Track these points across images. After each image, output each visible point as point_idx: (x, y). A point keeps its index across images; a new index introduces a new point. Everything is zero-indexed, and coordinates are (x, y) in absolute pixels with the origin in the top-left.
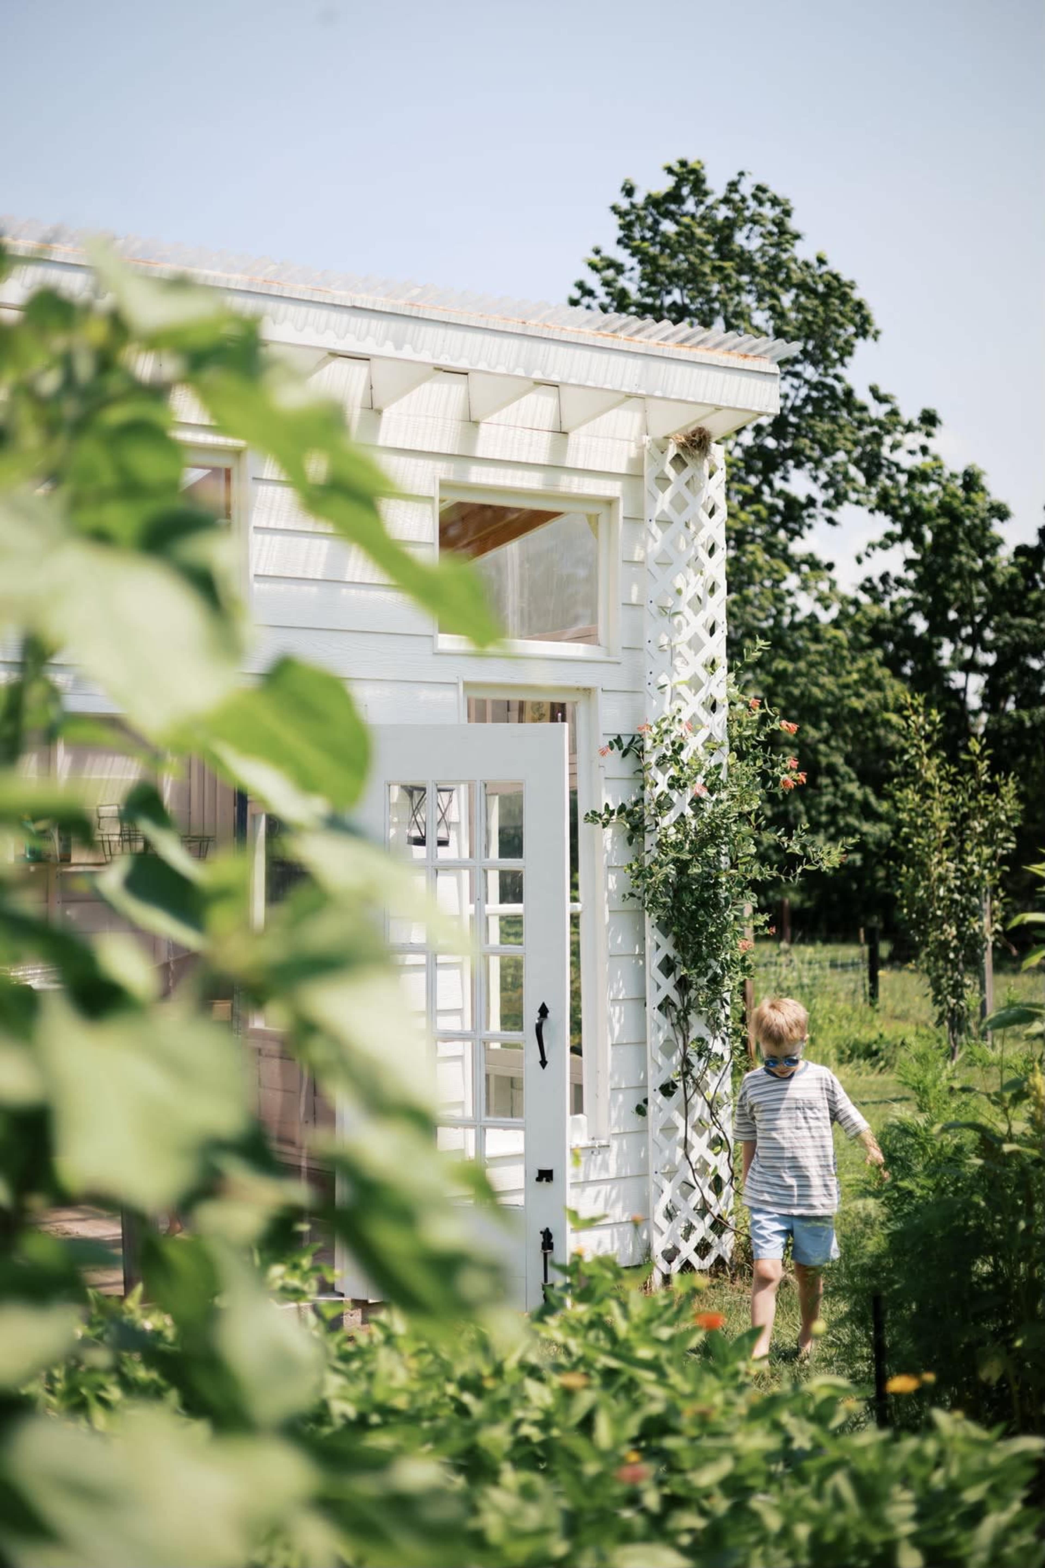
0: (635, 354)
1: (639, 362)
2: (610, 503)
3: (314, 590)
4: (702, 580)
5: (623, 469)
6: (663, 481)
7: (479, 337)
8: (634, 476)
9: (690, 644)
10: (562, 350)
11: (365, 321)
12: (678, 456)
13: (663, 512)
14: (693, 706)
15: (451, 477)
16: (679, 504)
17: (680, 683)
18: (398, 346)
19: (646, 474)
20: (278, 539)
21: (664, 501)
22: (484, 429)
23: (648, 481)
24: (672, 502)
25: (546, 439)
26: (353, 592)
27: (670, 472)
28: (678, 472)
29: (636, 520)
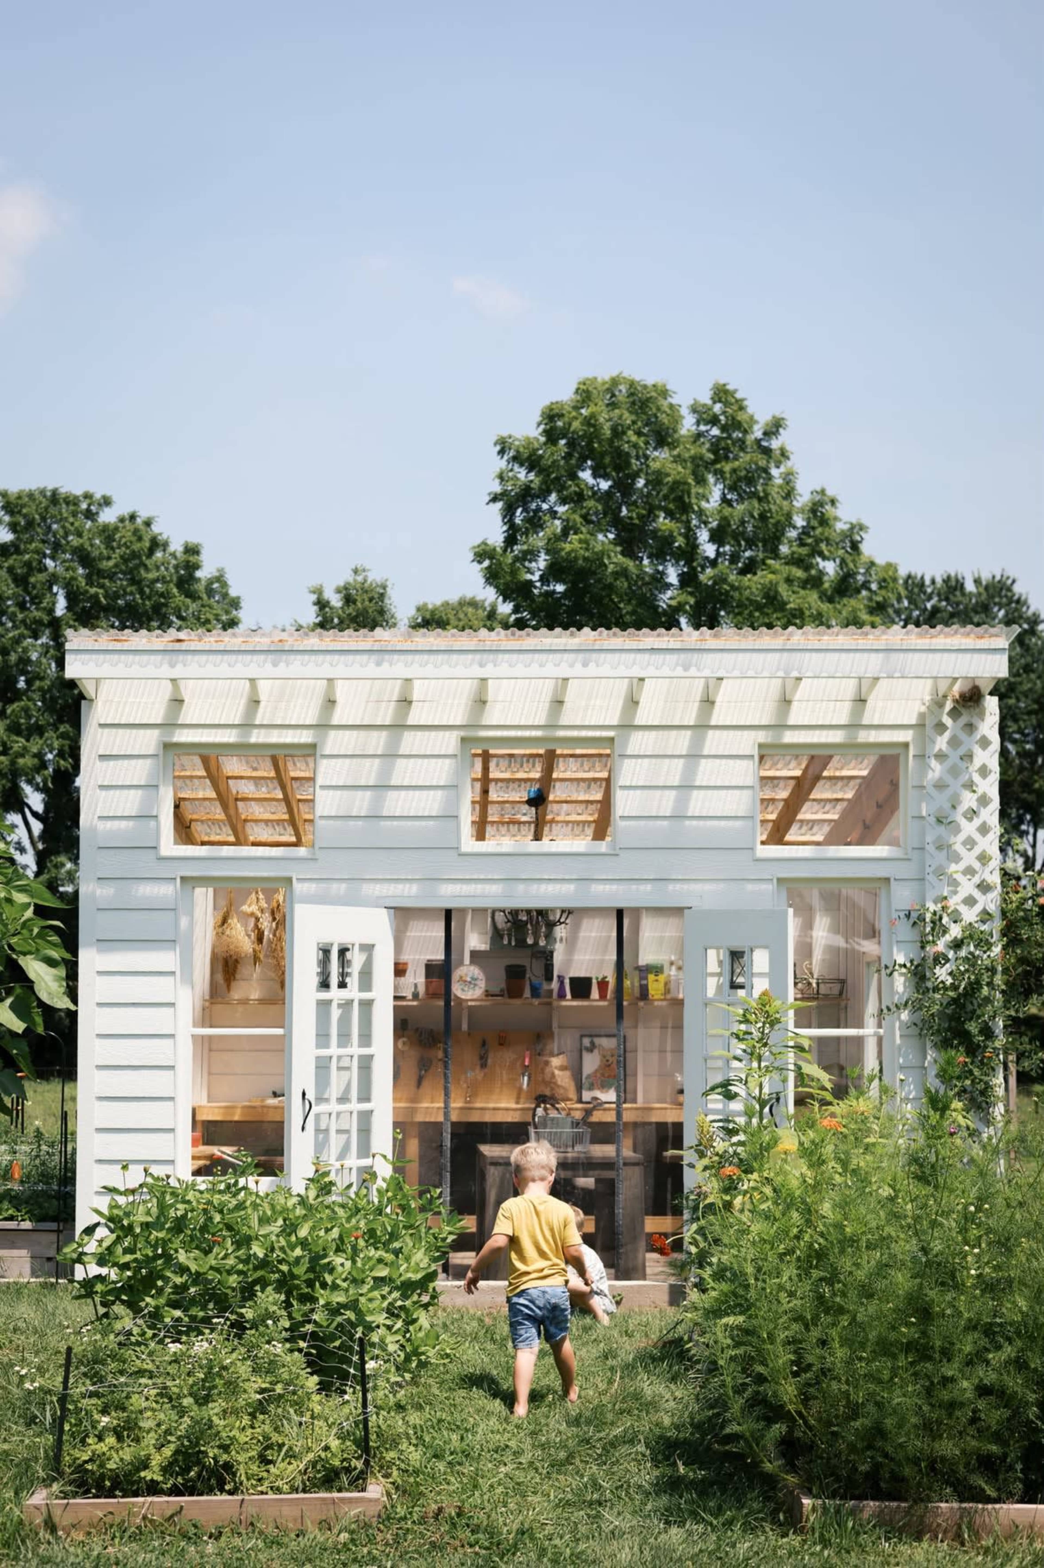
0: (877, 650)
1: (881, 655)
2: (906, 745)
3: (665, 823)
4: (975, 796)
5: (914, 722)
6: (941, 727)
7: (748, 655)
8: (920, 726)
9: (964, 843)
10: (814, 655)
11: (662, 656)
12: (954, 708)
13: (940, 750)
14: (967, 887)
15: (769, 740)
16: (954, 742)
17: (957, 872)
18: (686, 669)
19: (927, 723)
20: (638, 792)
21: (941, 743)
22: (795, 706)
23: (929, 730)
24: (948, 743)
25: (847, 707)
26: (694, 823)
27: (947, 721)
28: (954, 720)
29: (921, 757)
